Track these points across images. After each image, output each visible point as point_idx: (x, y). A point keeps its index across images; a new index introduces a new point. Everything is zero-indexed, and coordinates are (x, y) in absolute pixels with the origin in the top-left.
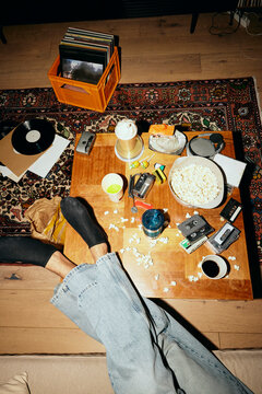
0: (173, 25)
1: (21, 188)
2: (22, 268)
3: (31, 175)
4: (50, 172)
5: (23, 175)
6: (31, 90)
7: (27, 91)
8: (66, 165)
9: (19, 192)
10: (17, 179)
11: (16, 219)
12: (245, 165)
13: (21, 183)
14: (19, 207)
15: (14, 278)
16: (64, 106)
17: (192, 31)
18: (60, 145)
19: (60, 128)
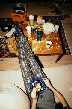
0: (41, 5)
1: (3, 40)
2: (4, 58)
3: (6, 37)
4: (11, 36)
5: (4, 37)
6: (6, 19)
7: (5, 19)
8: (15, 34)
9: (3, 41)
10: (2, 38)
11: (2, 47)
12: (59, 26)
13: (3, 39)
14: (3, 44)
15: (2, 60)
16: (14, 22)
17: (45, 6)
18: (13, 30)
19: (13, 26)
